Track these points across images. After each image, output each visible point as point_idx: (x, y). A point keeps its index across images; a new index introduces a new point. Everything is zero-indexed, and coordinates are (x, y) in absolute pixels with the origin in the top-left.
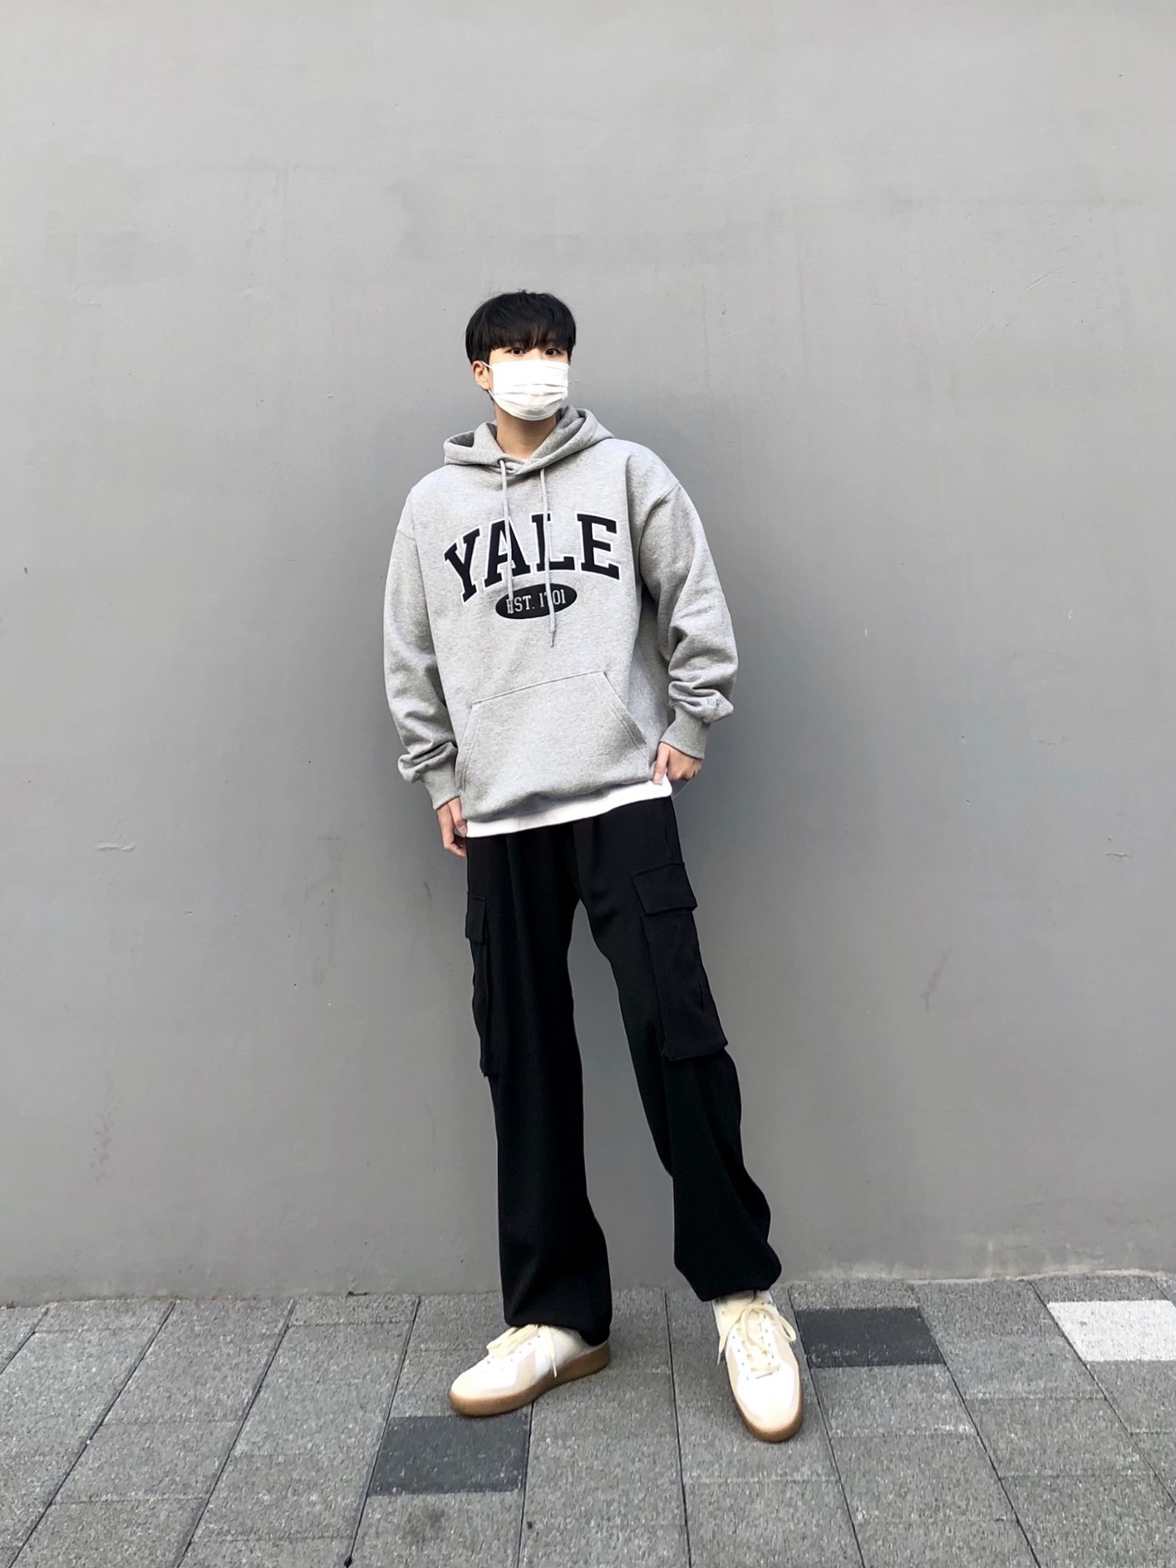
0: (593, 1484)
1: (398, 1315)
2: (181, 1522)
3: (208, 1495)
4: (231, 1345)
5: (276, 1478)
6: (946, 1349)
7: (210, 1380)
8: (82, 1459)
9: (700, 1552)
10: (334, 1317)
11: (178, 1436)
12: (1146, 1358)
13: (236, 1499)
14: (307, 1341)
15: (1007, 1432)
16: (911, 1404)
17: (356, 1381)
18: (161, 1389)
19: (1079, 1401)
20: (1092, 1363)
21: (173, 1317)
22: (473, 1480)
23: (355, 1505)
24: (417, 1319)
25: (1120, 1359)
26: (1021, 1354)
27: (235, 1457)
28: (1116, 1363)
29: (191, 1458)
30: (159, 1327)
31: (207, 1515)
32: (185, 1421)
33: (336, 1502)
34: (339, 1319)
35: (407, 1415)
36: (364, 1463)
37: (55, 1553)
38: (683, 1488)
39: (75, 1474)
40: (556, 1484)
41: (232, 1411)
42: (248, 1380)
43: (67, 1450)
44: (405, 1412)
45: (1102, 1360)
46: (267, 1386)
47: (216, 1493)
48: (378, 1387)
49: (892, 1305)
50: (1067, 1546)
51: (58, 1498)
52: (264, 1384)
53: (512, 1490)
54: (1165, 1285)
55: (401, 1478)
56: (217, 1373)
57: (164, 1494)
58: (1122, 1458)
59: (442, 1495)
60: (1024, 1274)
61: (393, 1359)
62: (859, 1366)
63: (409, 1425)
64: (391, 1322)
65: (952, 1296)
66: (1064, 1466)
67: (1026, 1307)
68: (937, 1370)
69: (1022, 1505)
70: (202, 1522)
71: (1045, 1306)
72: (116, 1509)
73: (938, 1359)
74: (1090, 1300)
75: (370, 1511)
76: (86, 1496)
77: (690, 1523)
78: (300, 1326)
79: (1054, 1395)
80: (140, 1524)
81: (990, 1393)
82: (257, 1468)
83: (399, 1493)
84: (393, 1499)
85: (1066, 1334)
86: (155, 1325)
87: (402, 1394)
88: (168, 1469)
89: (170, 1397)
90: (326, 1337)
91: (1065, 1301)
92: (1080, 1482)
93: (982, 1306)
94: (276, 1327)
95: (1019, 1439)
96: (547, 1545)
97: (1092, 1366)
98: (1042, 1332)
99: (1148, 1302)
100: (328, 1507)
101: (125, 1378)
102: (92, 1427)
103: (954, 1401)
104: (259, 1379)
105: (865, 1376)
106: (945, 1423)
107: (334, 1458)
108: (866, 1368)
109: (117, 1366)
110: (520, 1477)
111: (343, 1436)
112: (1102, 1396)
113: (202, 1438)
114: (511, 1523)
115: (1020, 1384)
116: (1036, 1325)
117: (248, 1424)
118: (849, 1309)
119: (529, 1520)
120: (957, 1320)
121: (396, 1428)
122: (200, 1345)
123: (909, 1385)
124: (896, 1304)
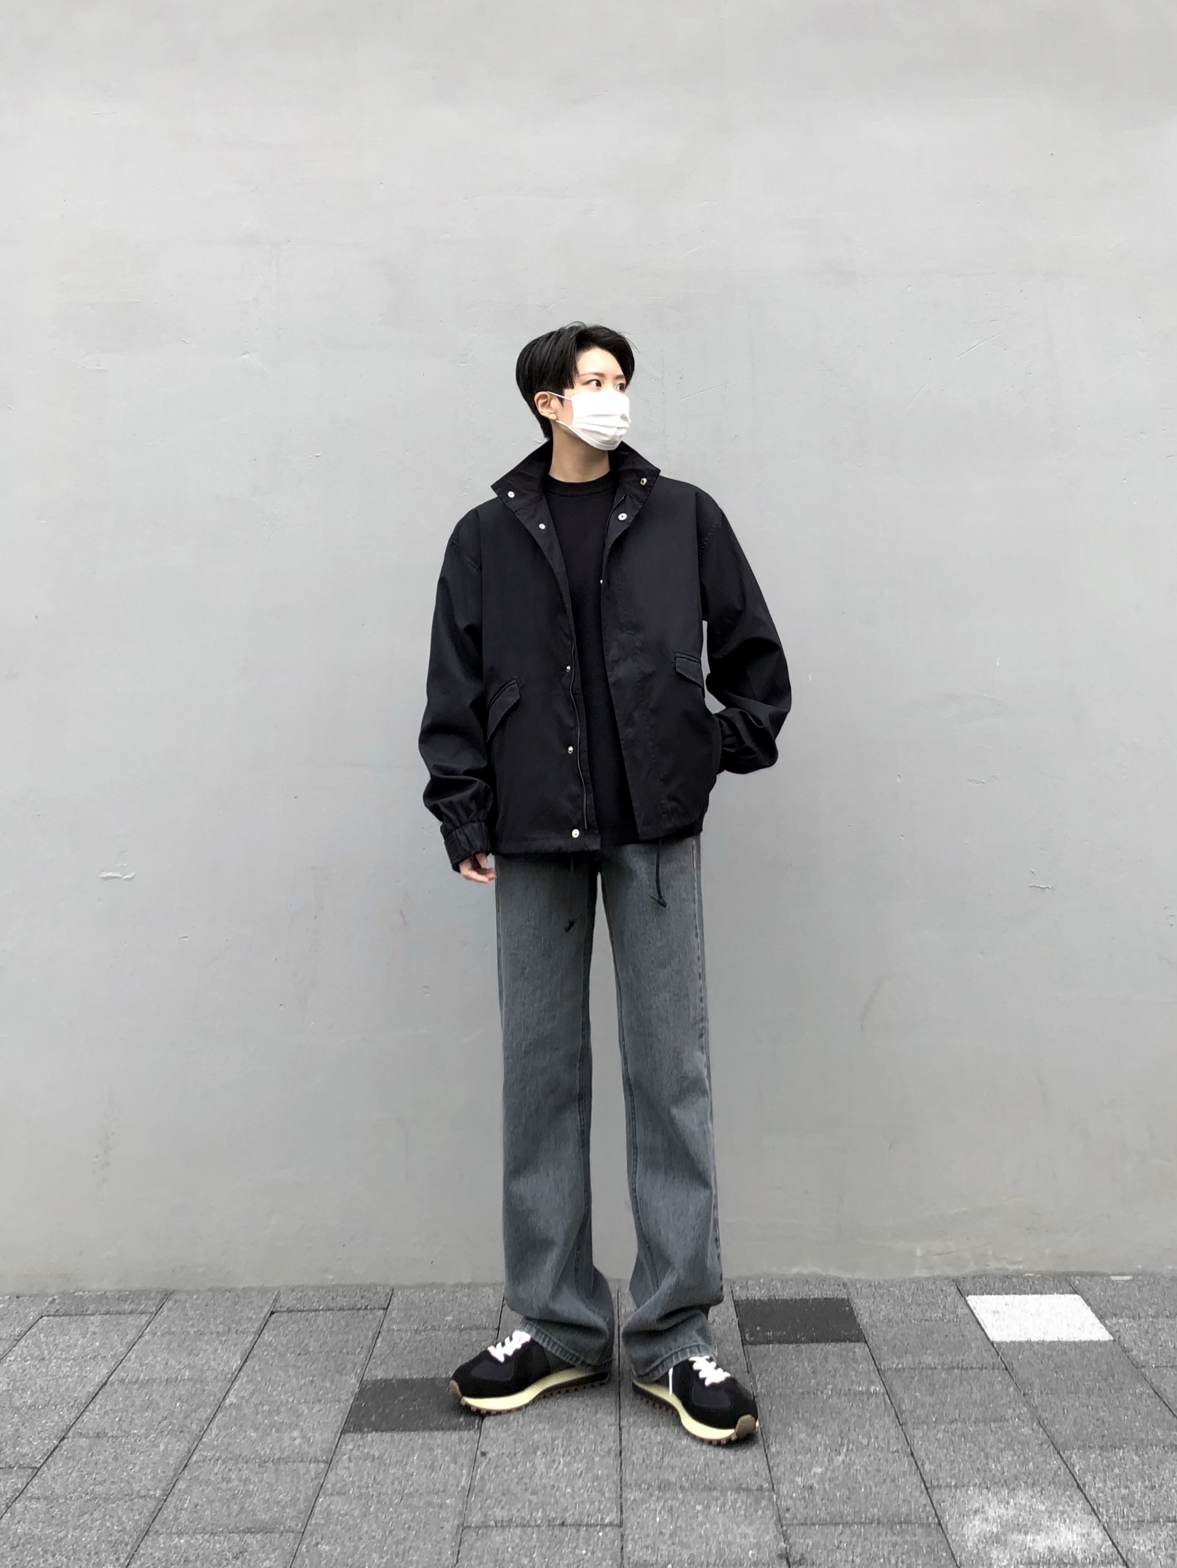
1: (373, 1303)
2: (179, 1451)
3: (202, 1433)
5: (262, 1421)
6: (868, 1332)
7: (202, 1352)
8: (91, 1407)
9: (630, 1471)
11: (174, 1392)
12: (1048, 1339)
13: (226, 1435)
14: (290, 1323)
15: (913, 1392)
16: (830, 1371)
18: (159, 1358)
19: (981, 1370)
22: (436, 1423)
23: (330, 1440)
24: (390, 1307)
25: (1024, 1340)
27: (225, 1407)
28: (1021, 1343)
29: (186, 1406)
32: (181, 1381)
33: (314, 1438)
34: (319, 1306)
35: (379, 1378)
36: (339, 1410)
37: (69, 1472)
39: (85, 1417)
41: (221, 1375)
42: (236, 1352)
43: (76, 1401)
44: (377, 1375)
45: (1008, 1340)
46: (255, 1356)
47: (209, 1431)
48: (352, 1358)
49: (824, 1296)
50: (951, 1469)
51: (70, 1434)
52: (251, 1356)
53: (470, 1430)
54: (1078, 1285)
55: (371, 1422)
57: (163, 1431)
58: (1012, 1410)
59: (408, 1434)
61: (368, 1338)
62: (788, 1343)
63: (380, 1385)
64: (366, 1308)
65: (880, 1290)
67: (946, 1299)
68: (859, 1349)
69: (917, 1443)
70: (197, 1451)
71: (965, 1299)
72: (121, 1441)
73: (859, 1337)
74: (1006, 1294)
75: (344, 1445)
76: (94, 1433)
77: (623, 1453)
78: (284, 1312)
80: (142, 1452)
81: (902, 1364)
82: (245, 1414)
83: (368, 1432)
84: (365, 1435)
85: (979, 1319)
87: (374, 1363)
89: (167, 1364)
90: (307, 1319)
91: (983, 1294)
94: (262, 1312)
95: (922, 1396)
96: (497, 1466)
97: (998, 1345)
98: (958, 1318)
99: (1059, 1295)
100: (307, 1441)
101: (126, 1350)
102: (98, 1385)
103: (869, 1369)
104: (246, 1352)
105: (792, 1351)
106: (858, 1384)
108: (794, 1345)
109: (118, 1343)
110: (477, 1421)
112: (1003, 1367)
113: (195, 1393)
114: (467, 1452)
115: (930, 1358)
116: (954, 1314)
117: (236, 1385)
118: (784, 1299)
119: (483, 1450)
120: (881, 1310)
121: (368, 1387)
122: (192, 1326)
123: (831, 1358)
124: (828, 1296)
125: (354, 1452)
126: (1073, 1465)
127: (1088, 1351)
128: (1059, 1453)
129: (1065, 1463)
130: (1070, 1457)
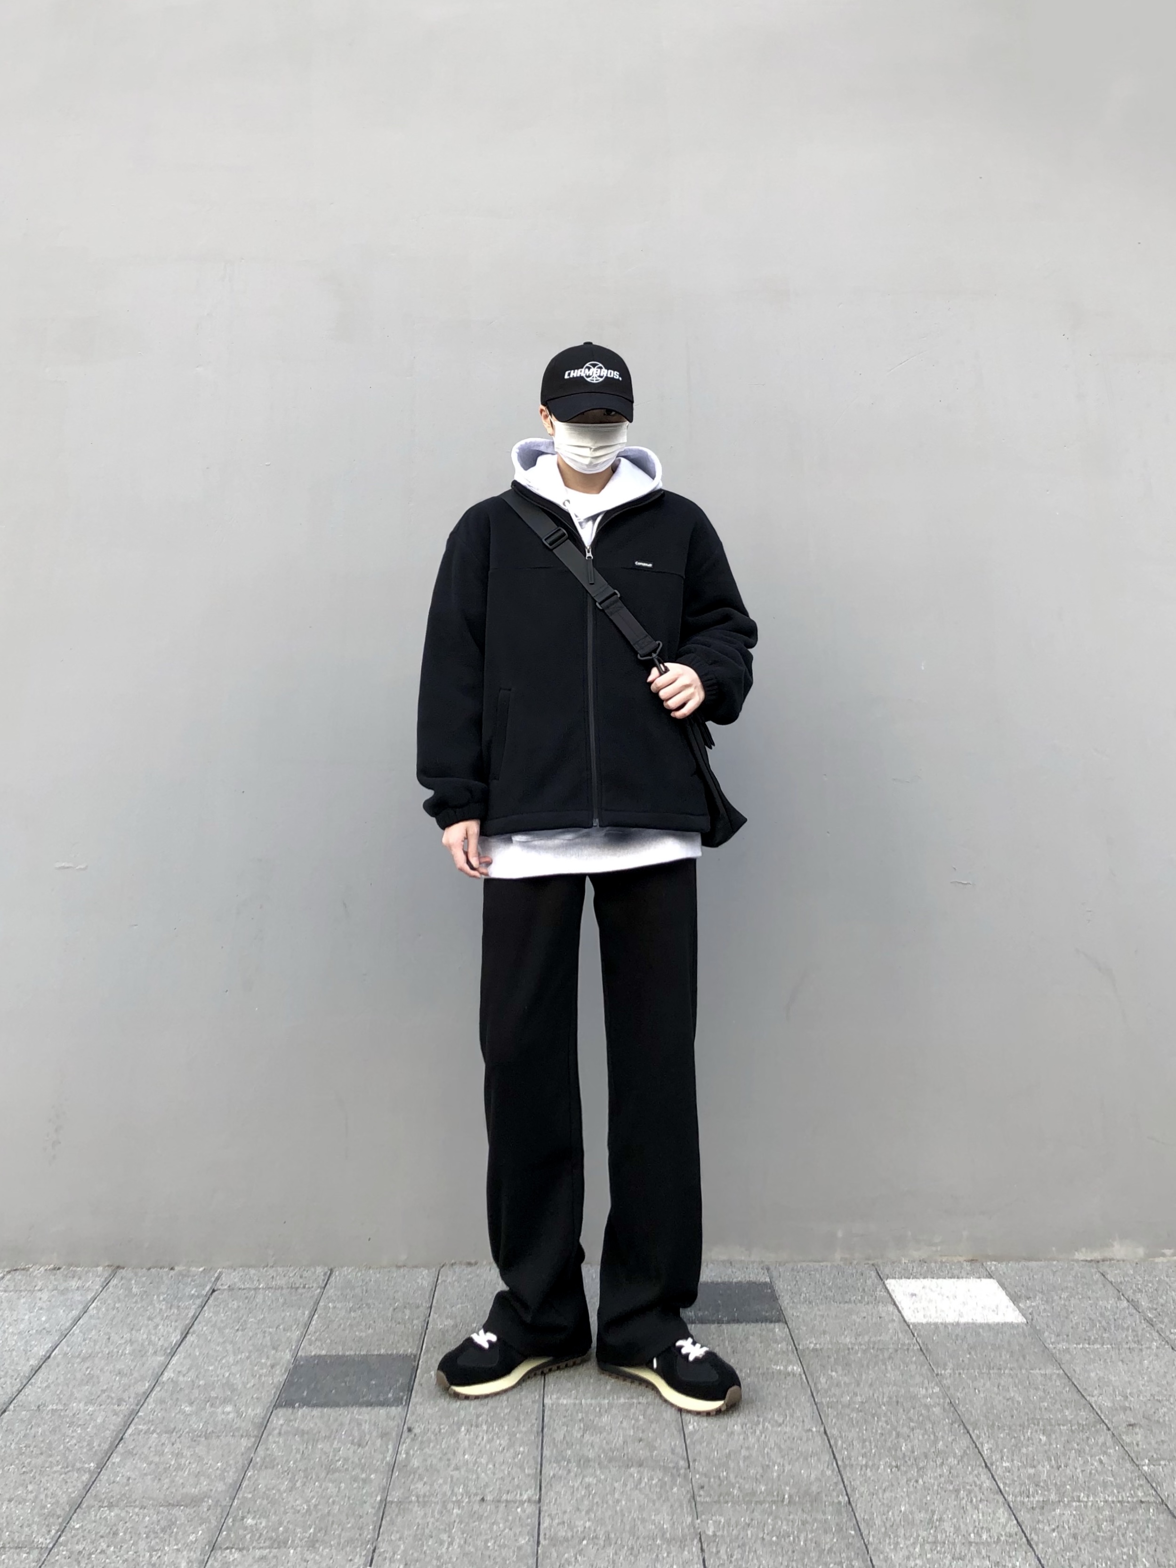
1: (311, 1281)
2: (114, 1425)
3: (139, 1407)
4: (164, 1303)
5: (197, 1395)
6: (789, 1313)
7: (144, 1327)
8: (33, 1380)
9: (551, 1448)
10: (255, 1282)
11: (114, 1366)
12: (963, 1320)
13: (162, 1410)
14: (230, 1301)
15: (830, 1371)
16: (749, 1351)
17: (271, 1330)
18: (102, 1333)
19: (896, 1351)
20: (914, 1325)
21: (114, 1282)
23: (262, 1415)
24: (328, 1286)
25: (940, 1321)
26: (854, 1317)
27: (163, 1381)
28: (936, 1324)
29: (125, 1381)
30: (101, 1289)
31: (136, 1420)
32: (121, 1355)
33: (246, 1413)
34: (259, 1285)
35: (313, 1354)
36: (272, 1386)
37: (8, 1444)
38: (543, 1406)
39: (27, 1391)
40: (435, 1402)
41: (161, 1349)
42: (177, 1327)
43: (19, 1374)
44: (311, 1352)
45: (924, 1321)
46: (194, 1332)
47: (146, 1405)
48: (288, 1334)
49: (747, 1279)
50: (863, 1448)
51: (11, 1407)
52: (191, 1330)
53: (398, 1406)
54: (993, 1268)
55: (302, 1397)
56: (150, 1322)
57: (101, 1405)
58: (924, 1390)
59: (337, 1409)
60: (869, 1260)
61: (304, 1315)
62: (710, 1323)
63: (314, 1361)
64: (304, 1287)
66: (873, 1395)
67: (866, 1283)
68: (778, 1329)
69: (831, 1420)
70: (132, 1425)
71: (884, 1283)
72: (60, 1415)
73: (780, 1318)
74: (924, 1278)
75: (275, 1419)
76: (35, 1406)
77: (545, 1430)
78: (224, 1289)
79: (876, 1346)
80: (80, 1425)
81: (820, 1344)
82: (181, 1389)
83: (300, 1407)
84: (296, 1410)
85: (897, 1303)
86: (97, 1287)
87: (310, 1339)
88: (105, 1387)
90: (246, 1298)
91: (901, 1278)
92: (885, 1406)
93: (827, 1281)
94: (204, 1290)
95: (838, 1376)
96: (422, 1442)
98: (877, 1301)
99: (975, 1280)
100: (239, 1415)
101: (71, 1324)
102: (41, 1359)
103: (787, 1349)
104: (186, 1327)
105: (714, 1330)
106: (776, 1364)
107: (248, 1383)
108: (716, 1325)
109: (64, 1317)
110: (405, 1398)
111: (256, 1368)
112: (918, 1347)
113: (135, 1368)
114: (393, 1428)
115: (848, 1340)
116: (872, 1296)
117: (175, 1359)
119: (409, 1426)
120: (803, 1292)
121: (302, 1363)
122: (136, 1302)
123: (751, 1337)
124: (751, 1279)
125: (284, 1427)
126: (982, 1444)
127: (1002, 1333)
128: (968, 1432)
129: (974, 1442)
130: (979, 1437)
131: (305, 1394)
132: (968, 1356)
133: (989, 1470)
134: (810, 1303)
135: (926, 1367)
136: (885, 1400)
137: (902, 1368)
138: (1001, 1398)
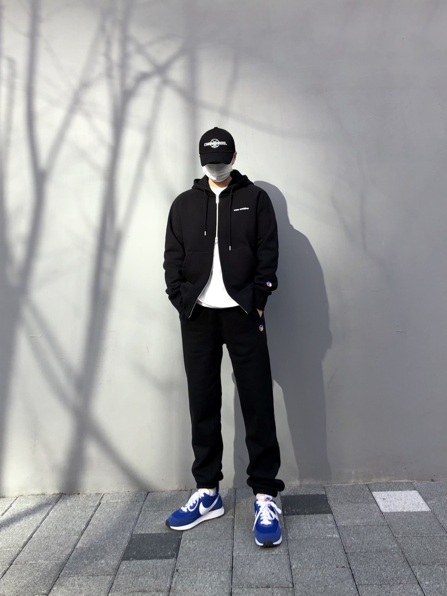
0: (201, 556)
1: (139, 498)
2: (55, 570)
3: (66, 561)
4: (80, 510)
5: (90, 555)
6: (333, 509)
7: (71, 522)
8: (24, 549)
9: (235, 579)
10: (117, 499)
11: (57, 541)
12: (405, 511)
13: (75, 562)
14: (106, 508)
15: (351, 537)
16: (317, 528)
17: (122, 522)
18: (54, 525)
19: (378, 526)
20: (386, 513)
22: (159, 555)
23: (117, 564)
24: (146, 500)
25: (395, 511)
26: (360, 510)
27: (77, 548)
28: (394, 513)
29: (62, 548)
30: (54, 504)
31: (65, 568)
32: (61, 536)
33: (110, 563)
34: (119, 500)
35: (139, 533)
36: (121, 550)
37: (11, 581)
38: (233, 557)
39: (21, 555)
40: (188, 556)
41: (77, 532)
42: (84, 521)
43: (19, 546)
44: (138, 532)
45: (389, 511)
47: (69, 560)
49: (316, 493)
50: (366, 576)
51: (14, 562)
52: (90, 523)
53: (172, 559)
54: (416, 485)
55: (133, 555)
56: (73, 519)
57: (51, 561)
58: (391, 546)
59: (147, 561)
60: (365, 482)
61: (136, 514)
62: (301, 515)
63: (139, 537)
64: (137, 501)
65: (338, 490)
66: (369, 548)
67: (364, 493)
68: (329, 516)
69: (352, 562)
70: (63, 570)
71: (372, 493)
72: (34, 566)
73: (330, 512)
74: (388, 491)
75: (122, 566)
76: (24, 562)
77: (233, 569)
78: (105, 503)
79: (370, 524)
80: (41, 571)
81: (346, 524)
82: (84, 552)
83: (132, 560)
84: (131, 562)
85: (377, 503)
87: (138, 526)
88: (53, 552)
89: (56, 528)
90: (113, 507)
92: (374, 554)
93: (348, 493)
94: (96, 503)
95: (354, 539)
96: (182, 577)
97: (385, 514)
99: (409, 491)
100: (107, 564)
101: (41, 521)
102: (28, 538)
103: (333, 526)
104: (88, 521)
105: (303, 518)
106: (329, 534)
107: (111, 548)
108: (303, 515)
110: (176, 554)
111: (115, 541)
112: (387, 524)
113: (66, 542)
114: (170, 570)
115: (358, 521)
116: (367, 500)
117: (82, 537)
118: (301, 495)
119: (177, 569)
120: (339, 498)
121: (134, 538)
122: (68, 510)
123: (318, 521)
124: (318, 493)
125: (125, 571)
126: (416, 573)
127: (421, 517)
128: (410, 567)
129: (413, 572)
130: (415, 569)
131: (135, 553)
132: (408, 528)
133: (420, 586)
134: (342, 503)
135: (391, 534)
136: (374, 551)
137: (381, 535)
138: (423, 549)
